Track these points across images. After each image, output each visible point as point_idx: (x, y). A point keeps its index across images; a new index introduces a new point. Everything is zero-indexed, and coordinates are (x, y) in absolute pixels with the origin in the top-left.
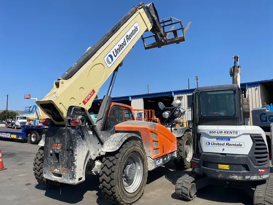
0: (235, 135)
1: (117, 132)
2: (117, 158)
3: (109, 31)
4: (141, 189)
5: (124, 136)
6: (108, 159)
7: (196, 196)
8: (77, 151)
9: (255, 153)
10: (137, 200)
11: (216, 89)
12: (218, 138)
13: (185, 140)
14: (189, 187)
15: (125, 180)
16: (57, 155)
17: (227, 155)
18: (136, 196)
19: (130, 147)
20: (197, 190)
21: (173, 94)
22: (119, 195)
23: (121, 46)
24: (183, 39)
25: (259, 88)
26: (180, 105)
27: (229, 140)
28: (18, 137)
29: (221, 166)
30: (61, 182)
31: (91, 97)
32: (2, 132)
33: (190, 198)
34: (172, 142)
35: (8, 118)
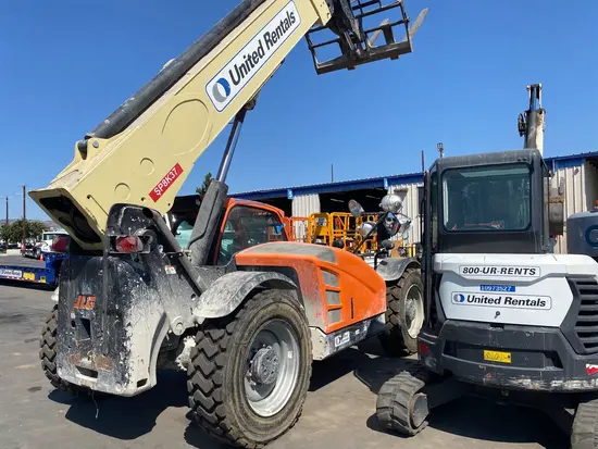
0: (528, 278)
1: (241, 268)
2: (230, 334)
3: (221, 22)
4: (293, 407)
5: (251, 280)
6: (208, 335)
7: (426, 423)
8: (133, 316)
9: (579, 324)
10: (283, 433)
11: (482, 161)
12: (484, 285)
13: (406, 286)
14: (410, 403)
15: (252, 387)
16: (86, 323)
17: (506, 328)
18: (280, 423)
19: (267, 306)
20: (430, 410)
21: (386, 185)
22: (235, 424)
23: (252, 60)
24: (406, 49)
25: (582, 168)
26: (399, 206)
27: (513, 289)
28: (37, 278)
29: (489, 355)
30: (96, 389)
31: (171, 182)
32: (4, 267)
33: (410, 429)
34: (374, 291)
35: (28, 236)
